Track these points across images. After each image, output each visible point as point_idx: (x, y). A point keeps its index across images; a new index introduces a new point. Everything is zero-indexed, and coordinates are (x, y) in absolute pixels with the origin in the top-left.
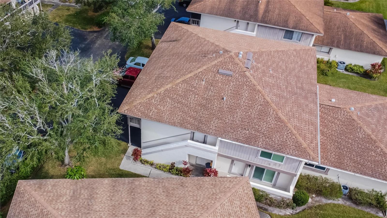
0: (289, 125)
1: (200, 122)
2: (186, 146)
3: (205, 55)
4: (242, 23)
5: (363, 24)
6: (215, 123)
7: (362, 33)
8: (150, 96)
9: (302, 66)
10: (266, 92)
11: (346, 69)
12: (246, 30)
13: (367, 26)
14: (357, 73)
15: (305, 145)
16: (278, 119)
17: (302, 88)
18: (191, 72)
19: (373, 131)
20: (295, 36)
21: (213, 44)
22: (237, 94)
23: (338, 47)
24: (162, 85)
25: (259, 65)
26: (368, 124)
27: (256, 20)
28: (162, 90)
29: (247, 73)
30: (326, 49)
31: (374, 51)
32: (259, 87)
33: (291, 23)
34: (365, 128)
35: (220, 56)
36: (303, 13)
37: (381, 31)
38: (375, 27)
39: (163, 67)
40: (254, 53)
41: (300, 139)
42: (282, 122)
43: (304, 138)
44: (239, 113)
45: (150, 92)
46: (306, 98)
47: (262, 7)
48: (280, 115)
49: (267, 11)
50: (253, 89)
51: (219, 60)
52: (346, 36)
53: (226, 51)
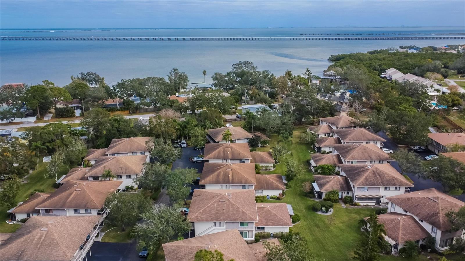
0: (247, 213)
1: (217, 218)
2: (214, 229)
3: (213, 197)
4: (224, 185)
5: (273, 179)
6: (222, 218)
7: (273, 182)
8: (197, 214)
9: (249, 196)
10: (237, 205)
11: (270, 198)
12: (226, 188)
13: (275, 179)
14: (275, 199)
15: (253, 217)
16: (243, 212)
17: (250, 202)
18: (210, 203)
19: (276, 212)
20: (246, 187)
21: (215, 193)
22: (228, 207)
23: (264, 189)
24: (200, 210)
25: (234, 197)
26: (274, 211)
27: (229, 183)
28: (201, 211)
29: (230, 200)
30: (260, 191)
31: (278, 188)
32: (235, 203)
33: (243, 182)
34: (273, 212)
35: (219, 196)
36: (247, 177)
37: (281, 180)
38: (278, 179)
39: (198, 205)
40: (231, 193)
41: (251, 216)
42: (244, 212)
43: (252, 216)
44: (230, 213)
45: (197, 213)
46: (252, 205)
47: (231, 178)
48: (244, 210)
49: (233, 179)
50: (233, 204)
51: (219, 197)
52: (266, 185)
53: (220, 194)
